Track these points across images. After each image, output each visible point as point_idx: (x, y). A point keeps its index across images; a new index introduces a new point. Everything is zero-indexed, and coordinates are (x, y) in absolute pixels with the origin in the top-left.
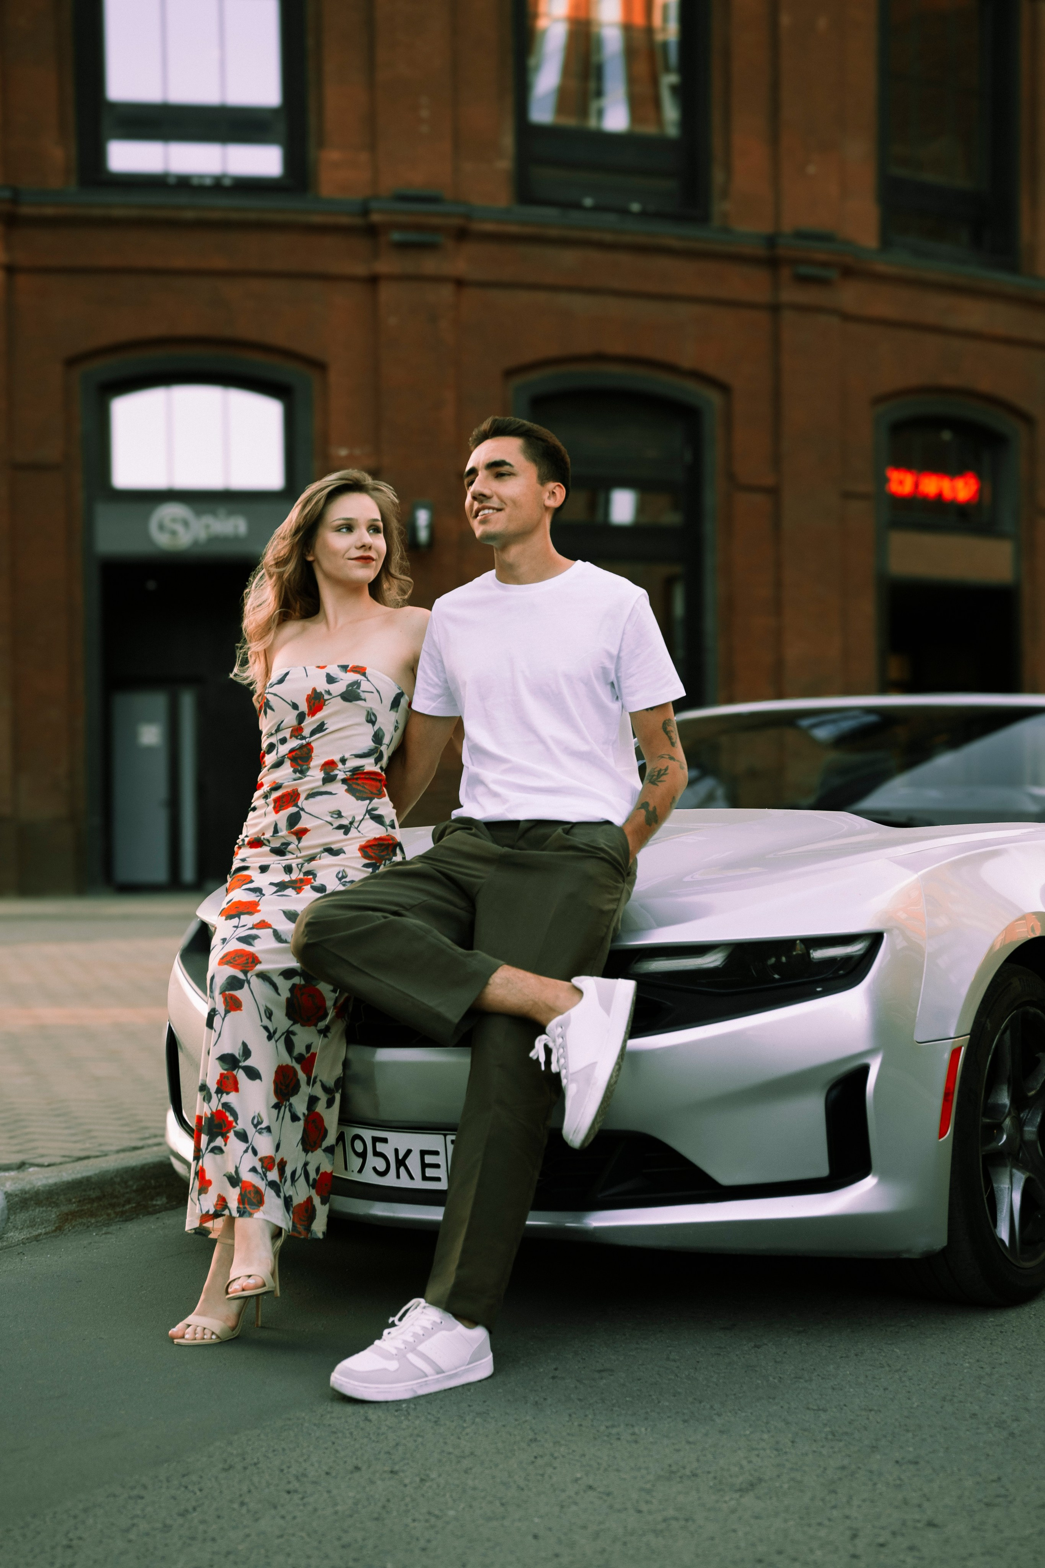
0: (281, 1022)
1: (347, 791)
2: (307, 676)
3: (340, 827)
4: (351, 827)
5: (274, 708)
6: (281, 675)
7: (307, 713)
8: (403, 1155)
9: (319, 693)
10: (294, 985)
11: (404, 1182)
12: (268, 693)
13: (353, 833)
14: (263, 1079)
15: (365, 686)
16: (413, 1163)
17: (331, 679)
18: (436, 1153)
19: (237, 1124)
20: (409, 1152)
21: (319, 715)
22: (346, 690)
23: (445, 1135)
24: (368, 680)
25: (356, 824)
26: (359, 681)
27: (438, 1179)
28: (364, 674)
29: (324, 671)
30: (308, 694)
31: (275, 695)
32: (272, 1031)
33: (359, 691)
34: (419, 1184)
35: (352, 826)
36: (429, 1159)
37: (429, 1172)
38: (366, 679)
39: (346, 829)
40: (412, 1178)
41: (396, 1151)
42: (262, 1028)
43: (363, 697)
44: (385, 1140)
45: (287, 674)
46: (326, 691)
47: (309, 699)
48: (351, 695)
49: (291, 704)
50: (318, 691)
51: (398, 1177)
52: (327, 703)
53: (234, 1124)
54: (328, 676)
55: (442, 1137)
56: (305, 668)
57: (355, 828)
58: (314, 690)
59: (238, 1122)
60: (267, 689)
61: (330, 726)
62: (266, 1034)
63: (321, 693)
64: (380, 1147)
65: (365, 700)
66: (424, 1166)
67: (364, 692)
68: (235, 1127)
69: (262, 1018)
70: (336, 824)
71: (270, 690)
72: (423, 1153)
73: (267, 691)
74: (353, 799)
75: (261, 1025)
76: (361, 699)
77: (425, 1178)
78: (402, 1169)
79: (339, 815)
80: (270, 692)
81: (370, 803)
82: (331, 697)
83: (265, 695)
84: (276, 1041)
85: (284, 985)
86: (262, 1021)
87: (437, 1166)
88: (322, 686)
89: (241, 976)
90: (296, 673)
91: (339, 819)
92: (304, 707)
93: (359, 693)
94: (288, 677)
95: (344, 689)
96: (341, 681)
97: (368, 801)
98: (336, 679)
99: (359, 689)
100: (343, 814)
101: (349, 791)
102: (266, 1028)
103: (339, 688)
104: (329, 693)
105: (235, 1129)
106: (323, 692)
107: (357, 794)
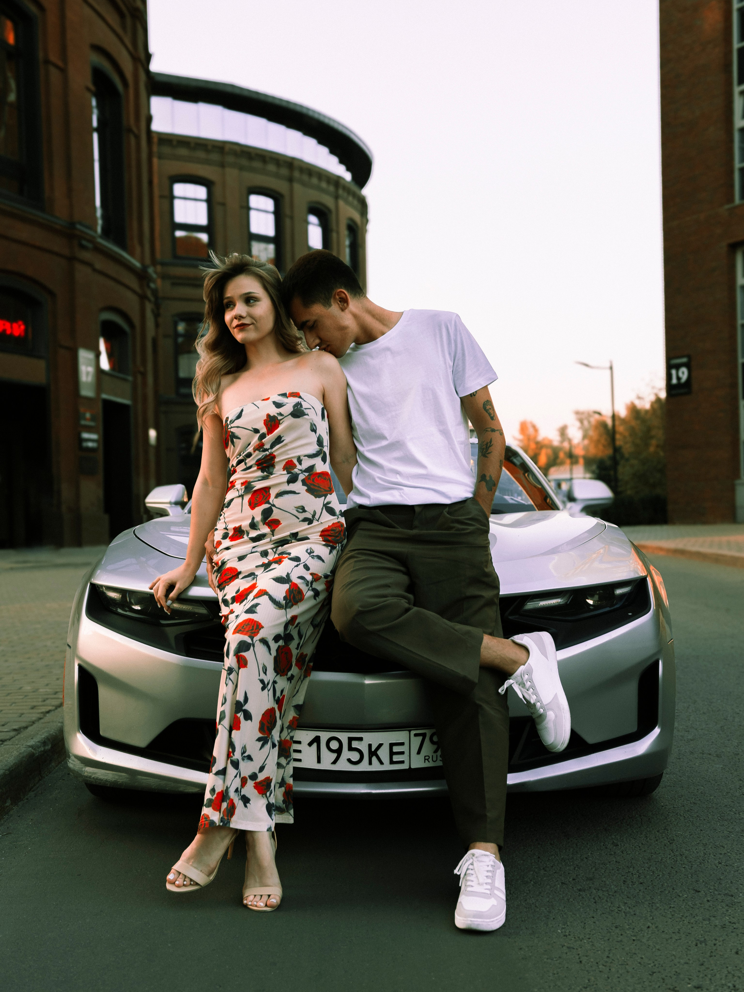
0: (271, 675)
1: (307, 491)
2: (258, 408)
3: (305, 520)
4: (313, 519)
5: (240, 436)
6: (238, 413)
7: (266, 433)
8: (375, 748)
9: (273, 416)
10: (279, 646)
11: (376, 767)
12: (232, 427)
13: (315, 523)
14: (253, 721)
15: (305, 405)
16: (384, 753)
17: (278, 405)
18: (402, 744)
19: (234, 755)
20: (380, 745)
21: (276, 432)
22: (294, 410)
23: (410, 731)
24: (305, 401)
25: (317, 517)
26: (300, 402)
27: (402, 762)
28: (300, 397)
29: (270, 401)
30: (264, 419)
31: (238, 427)
32: (266, 683)
33: (303, 409)
34: (387, 767)
35: (315, 519)
36: (396, 749)
37: (396, 758)
38: (303, 400)
39: (310, 521)
40: (381, 763)
41: (370, 746)
42: (259, 680)
43: (306, 413)
44: (361, 739)
45: (242, 411)
46: (278, 414)
47: (266, 423)
48: (298, 412)
49: (253, 430)
50: (272, 415)
51: (370, 763)
52: (281, 422)
53: (232, 755)
54: (274, 403)
55: (407, 732)
56: (253, 403)
57: (317, 520)
58: (268, 415)
59: (235, 753)
60: (229, 425)
61: (287, 439)
62: (261, 685)
63: (274, 416)
64: (355, 744)
65: (308, 415)
66: (392, 754)
67: (306, 409)
68: (232, 757)
69: (260, 672)
70: (301, 518)
71: (232, 425)
72: (392, 745)
73: (229, 427)
74: (313, 497)
75: (259, 679)
76: (306, 415)
77: (392, 762)
78: (374, 759)
79: (303, 509)
80: (232, 426)
81: (325, 499)
82: (283, 417)
83: (229, 430)
84: (269, 691)
85: (274, 646)
86: (259, 676)
87: (402, 753)
88: (274, 411)
89: (249, 641)
90: (249, 409)
91: (303, 513)
92: (264, 430)
93: (303, 410)
94: (243, 413)
95: (291, 409)
96: (287, 404)
97: (323, 498)
98: (283, 403)
99: (302, 407)
100: (306, 509)
101: (309, 491)
102: (262, 681)
103: (288, 409)
104: (281, 414)
105: (232, 758)
106: (276, 415)
107: (315, 493)
